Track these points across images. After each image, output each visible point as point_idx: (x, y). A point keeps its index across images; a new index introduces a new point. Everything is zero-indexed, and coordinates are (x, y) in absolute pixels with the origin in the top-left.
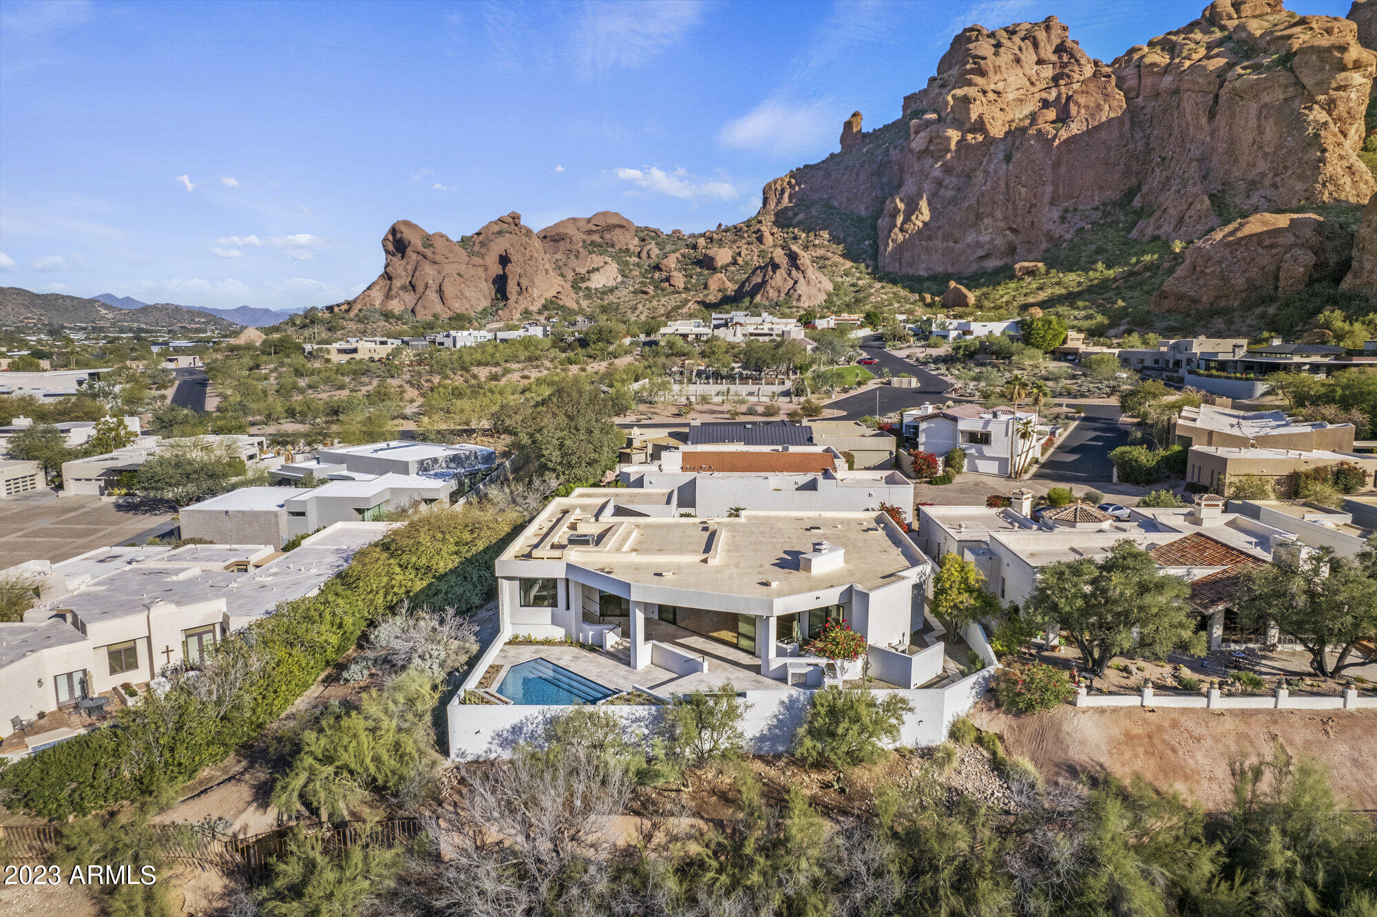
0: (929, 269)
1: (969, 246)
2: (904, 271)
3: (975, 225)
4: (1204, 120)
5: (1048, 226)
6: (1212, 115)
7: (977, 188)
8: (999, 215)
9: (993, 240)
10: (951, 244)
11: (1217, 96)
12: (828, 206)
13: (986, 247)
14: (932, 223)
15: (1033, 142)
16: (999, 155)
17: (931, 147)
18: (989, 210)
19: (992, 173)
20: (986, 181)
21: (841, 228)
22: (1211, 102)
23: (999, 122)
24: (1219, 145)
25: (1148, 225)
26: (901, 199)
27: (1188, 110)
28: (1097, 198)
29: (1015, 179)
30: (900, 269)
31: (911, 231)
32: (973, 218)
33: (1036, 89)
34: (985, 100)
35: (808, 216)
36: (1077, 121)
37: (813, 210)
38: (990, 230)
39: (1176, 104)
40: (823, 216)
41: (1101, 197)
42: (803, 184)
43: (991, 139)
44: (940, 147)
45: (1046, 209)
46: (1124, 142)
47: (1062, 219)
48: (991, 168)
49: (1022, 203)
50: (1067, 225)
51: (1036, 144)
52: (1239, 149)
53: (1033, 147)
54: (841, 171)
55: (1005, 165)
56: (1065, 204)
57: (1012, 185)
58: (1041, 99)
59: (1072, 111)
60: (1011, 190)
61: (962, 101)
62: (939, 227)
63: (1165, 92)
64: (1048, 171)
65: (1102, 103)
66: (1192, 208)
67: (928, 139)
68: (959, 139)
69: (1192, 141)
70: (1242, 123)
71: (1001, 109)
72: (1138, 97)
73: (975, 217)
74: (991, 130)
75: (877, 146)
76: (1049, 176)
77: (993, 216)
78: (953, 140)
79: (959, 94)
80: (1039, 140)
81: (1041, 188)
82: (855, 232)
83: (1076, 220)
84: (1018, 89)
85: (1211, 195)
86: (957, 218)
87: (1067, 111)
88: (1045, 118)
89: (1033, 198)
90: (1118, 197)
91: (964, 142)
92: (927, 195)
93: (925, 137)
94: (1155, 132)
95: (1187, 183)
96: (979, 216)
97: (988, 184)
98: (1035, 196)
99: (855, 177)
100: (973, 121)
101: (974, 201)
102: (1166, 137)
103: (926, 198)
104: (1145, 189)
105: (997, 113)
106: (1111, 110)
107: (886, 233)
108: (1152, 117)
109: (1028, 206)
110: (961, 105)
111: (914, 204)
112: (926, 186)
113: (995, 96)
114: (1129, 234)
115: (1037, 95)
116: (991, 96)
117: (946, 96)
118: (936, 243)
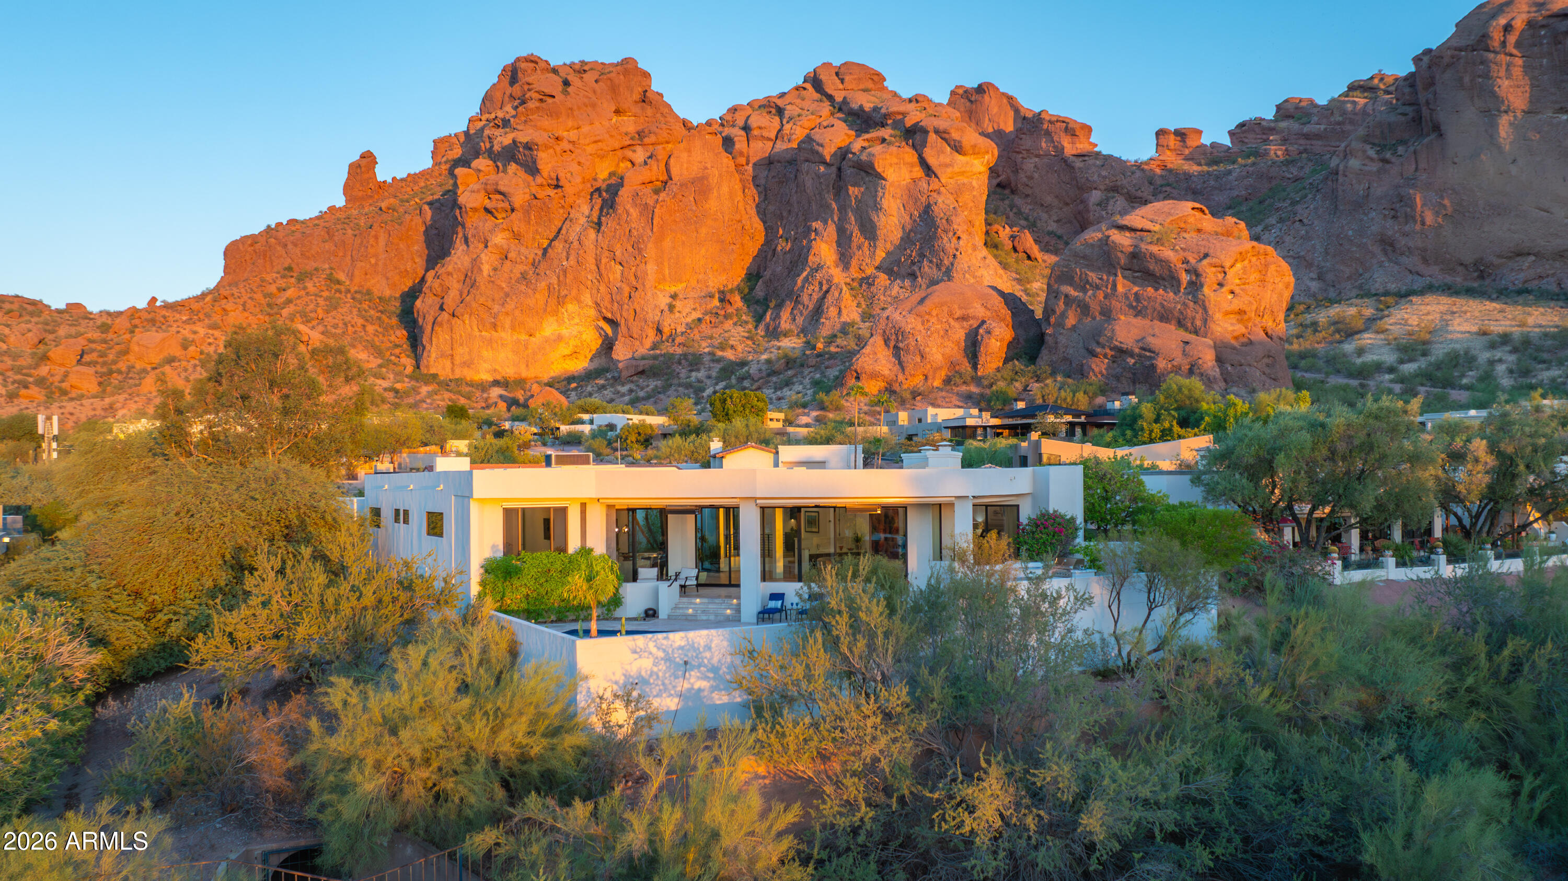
0: (495, 370)
1: (547, 340)
2: (458, 374)
3: (555, 313)
4: (829, 196)
5: (653, 316)
6: (836, 193)
7: (556, 262)
8: (587, 299)
9: (580, 333)
10: (523, 337)
12: (332, 280)
13: (572, 342)
14: (496, 308)
15: (628, 207)
16: (583, 220)
17: (489, 204)
18: (574, 292)
19: (576, 243)
20: (568, 254)
21: (355, 311)
22: (834, 176)
23: (578, 180)
24: (847, 226)
25: (777, 317)
26: (449, 274)
27: (809, 183)
28: (711, 284)
29: (607, 253)
30: (453, 370)
31: (466, 317)
32: (553, 302)
33: (617, 145)
34: (558, 149)
35: (303, 293)
36: (681, 185)
37: (309, 285)
38: (577, 320)
39: (792, 176)
40: (326, 294)
41: (716, 282)
42: (290, 246)
43: (570, 200)
44: (501, 205)
45: (649, 294)
46: (738, 217)
47: (671, 308)
48: (573, 237)
49: (618, 285)
50: (677, 315)
51: (632, 210)
52: (870, 231)
53: (628, 213)
54: (350, 232)
55: (592, 234)
56: (673, 289)
57: (604, 261)
58: (624, 158)
59: (675, 171)
60: (602, 267)
61: (528, 147)
62: (507, 314)
63: (779, 162)
64: (650, 245)
65: (709, 166)
66: (829, 296)
67: (483, 193)
68: (527, 197)
69: (817, 220)
70: (871, 203)
71: (579, 163)
72: (747, 164)
73: (555, 301)
74: (569, 189)
75: (402, 201)
76: (650, 251)
77: (579, 301)
78: (519, 198)
79: (523, 138)
80: (635, 205)
81: (642, 266)
82: (379, 318)
83: (688, 310)
84: (595, 142)
85: (846, 284)
86: (531, 302)
87: (668, 171)
88: (641, 178)
89: (633, 278)
90: (736, 283)
91: (535, 202)
92: (486, 269)
93: (478, 191)
94: (771, 208)
95: (818, 268)
96: (561, 301)
97: (571, 258)
98: (636, 277)
99: (372, 241)
100: (545, 174)
101: (554, 280)
102: (785, 214)
103: (485, 273)
104: (767, 274)
105: (575, 167)
106: (720, 175)
107: (430, 319)
108: (765, 189)
109: (626, 289)
110: (527, 152)
111: (469, 280)
112: (483, 256)
113: (571, 147)
114: (756, 327)
115: (619, 153)
116: (565, 145)
117: (503, 139)
118: (503, 334)
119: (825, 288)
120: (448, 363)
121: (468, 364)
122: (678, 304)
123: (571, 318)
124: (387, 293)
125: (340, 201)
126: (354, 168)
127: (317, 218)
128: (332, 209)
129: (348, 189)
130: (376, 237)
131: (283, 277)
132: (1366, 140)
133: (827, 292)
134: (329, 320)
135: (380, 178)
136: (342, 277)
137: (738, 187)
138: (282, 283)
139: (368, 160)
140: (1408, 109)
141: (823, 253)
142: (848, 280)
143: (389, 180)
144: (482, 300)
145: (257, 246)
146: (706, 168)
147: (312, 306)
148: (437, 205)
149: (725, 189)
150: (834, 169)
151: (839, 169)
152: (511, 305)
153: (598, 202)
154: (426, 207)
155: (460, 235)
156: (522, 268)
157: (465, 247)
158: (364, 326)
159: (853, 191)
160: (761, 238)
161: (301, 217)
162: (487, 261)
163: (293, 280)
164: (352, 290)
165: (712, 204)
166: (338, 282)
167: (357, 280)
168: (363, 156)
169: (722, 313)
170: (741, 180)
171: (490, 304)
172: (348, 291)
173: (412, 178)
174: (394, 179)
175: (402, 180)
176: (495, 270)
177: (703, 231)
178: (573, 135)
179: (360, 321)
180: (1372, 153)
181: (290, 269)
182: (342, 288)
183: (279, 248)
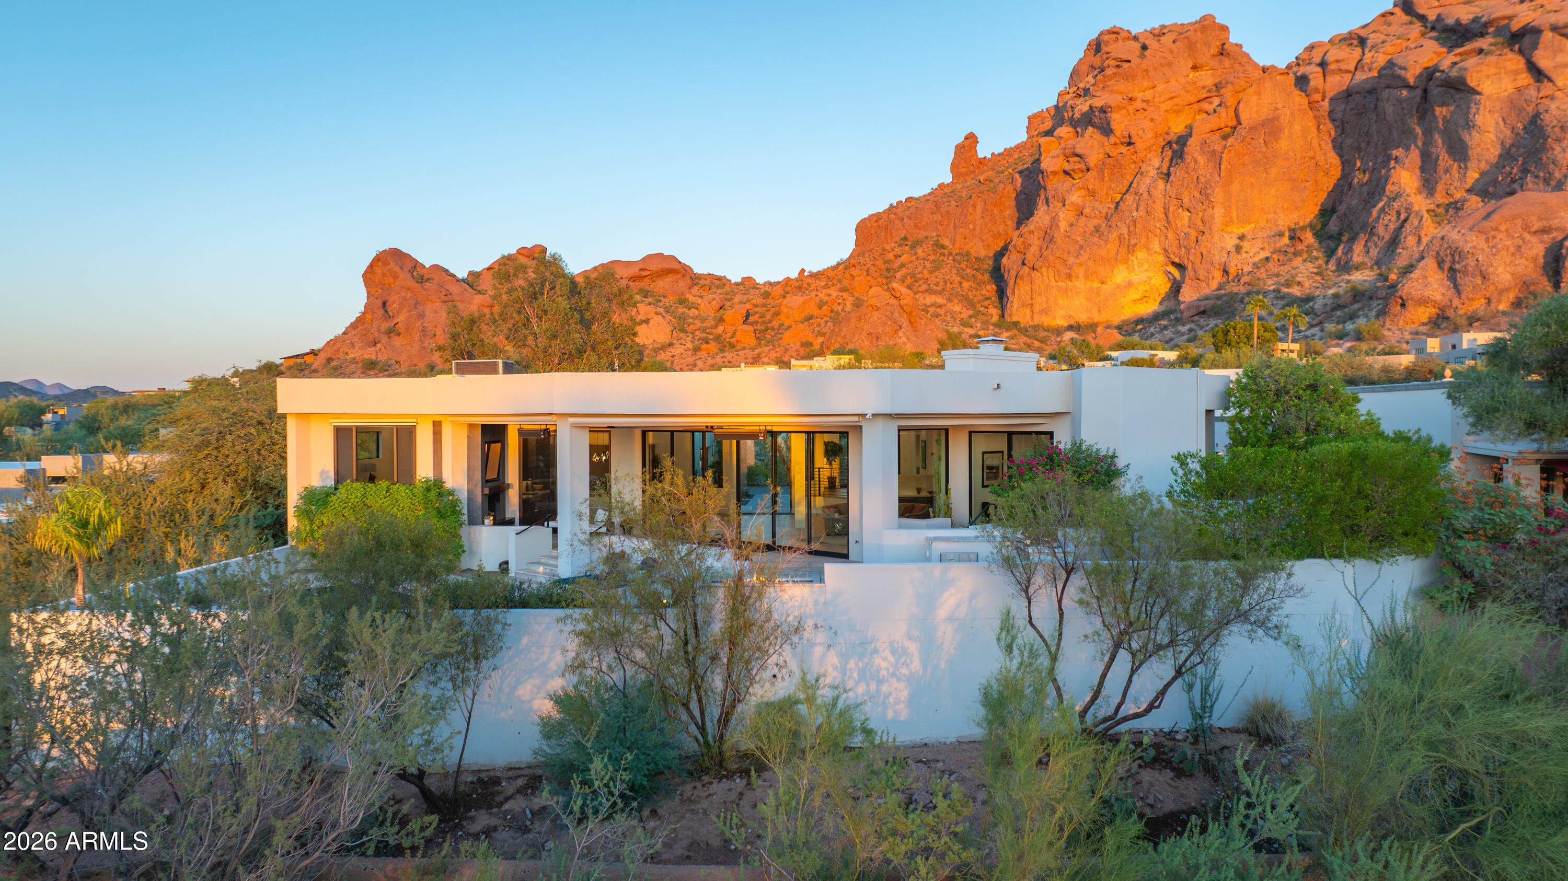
0: (1070, 316)
1: (1118, 287)
2: (1037, 321)
3: (1126, 261)
4: (1411, 122)
5: (1220, 258)
6: (1420, 115)
7: (1127, 214)
8: (1156, 246)
9: (1150, 278)
10: (1096, 285)
13: (1141, 288)
14: (1071, 260)
15: (1196, 155)
16: (1153, 173)
17: (1067, 167)
18: (1143, 240)
19: (1145, 195)
20: (1138, 206)
21: (954, 271)
22: (1418, 99)
23: (1150, 135)
24: (1433, 150)
25: (1350, 250)
26: (1031, 232)
27: (1390, 110)
28: (1281, 222)
29: (1175, 202)
30: (1032, 317)
31: (1044, 269)
32: (1123, 250)
33: (1193, 99)
34: (1131, 109)
35: (914, 258)
36: (1251, 129)
37: (919, 251)
38: (1146, 266)
39: (1372, 106)
40: (932, 258)
41: (1286, 220)
42: (906, 220)
43: (1141, 155)
44: (1078, 166)
45: (1216, 237)
46: (1311, 154)
47: (1238, 249)
48: (1143, 189)
49: (1186, 230)
50: (1244, 255)
51: (1199, 158)
52: (1459, 152)
53: (1196, 162)
54: (953, 203)
55: (1161, 185)
56: (1241, 230)
57: (1171, 209)
58: (1200, 111)
59: (1244, 116)
60: (1170, 215)
61: (1103, 110)
62: (1081, 264)
63: (1358, 93)
64: (1217, 190)
65: (1280, 106)
66: (1407, 225)
67: (1062, 158)
68: (1102, 156)
69: (1398, 147)
70: (1462, 121)
71: (1152, 120)
72: (1323, 100)
73: (1125, 250)
74: (1140, 145)
75: (998, 173)
76: (1218, 196)
77: (1148, 249)
78: (1093, 159)
79: (1098, 103)
80: (1203, 152)
81: (1209, 211)
82: (974, 276)
83: (1255, 250)
84: (1171, 98)
85: (1428, 211)
86: (1103, 253)
87: (1237, 116)
88: (1209, 127)
89: (1200, 223)
90: (1308, 220)
91: (1108, 160)
92: (1063, 225)
93: (1058, 156)
94: (1349, 141)
95: (1398, 196)
96: (1131, 249)
97: (1141, 208)
98: (1203, 221)
99: (971, 209)
100: (1118, 133)
101: (1125, 231)
102: (1363, 145)
103: (1062, 230)
104: (1342, 209)
105: (1147, 124)
106: (1292, 114)
107: (1013, 273)
108: (1343, 124)
109: (1194, 234)
110: (1102, 115)
111: (1048, 237)
112: (1061, 215)
113: (1144, 105)
114: (1327, 263)
115: (1196, 106)
116: (1139, 105)
117: (1083, 106)
118: (1077, 283)
119: (1403, 217)
120: (1028, 312)
121: (1045, 312)
122: (1246, 245)
123: (1141, 265)
124: (983, 253)
125: (948, 178)
126: (960, 149)
127: (930, 194)
128: (941, 186)
129: (954, 167)
130: (974, 206)
131: (900, 246)
133: (1405, 221)
134: (933, 279)
135: (981, 155)
136: (946, 242)
137: (1311, 124)
138: (898, 251)
139: (972, 139)
141: (1403, 181)
142: (1432, 207)
143: (989, 156)
144: (1058, 254)
145: (881, 222)
146: (1277, 109)
147: (920, 269)
148: (1026, 173)
149: (1297, 128)
150: (1419, 92)
151: (1425, 91)
152: (1084, 257)
153: (1169, 153)
154: (1017, 176)
155: (1042, 197)
156: (1095, 222)
157: (1045, 207)
158: (960, 283)
159: (1441, 112)
160: (1337, 172)
161: (916, 195)
162: (1064, 218)
163: (907, 248)
164: (954, 253)
165: (1283, 144)
166: (943, 247)
167: (957, 245)
168: (966, 138)
169: (1292, 250)
170: (1315, 117)
171: (1065, 256)
172: (951, 254)
173: (1008, 152)
174: (993, 154)
175: (1000, 154)
176: (1071, 225)
177: (1273, 171)
178: (1148, 95)
179: (958, 279)
181: (905, 239)
182: (946, 252)
183: (897, 222)
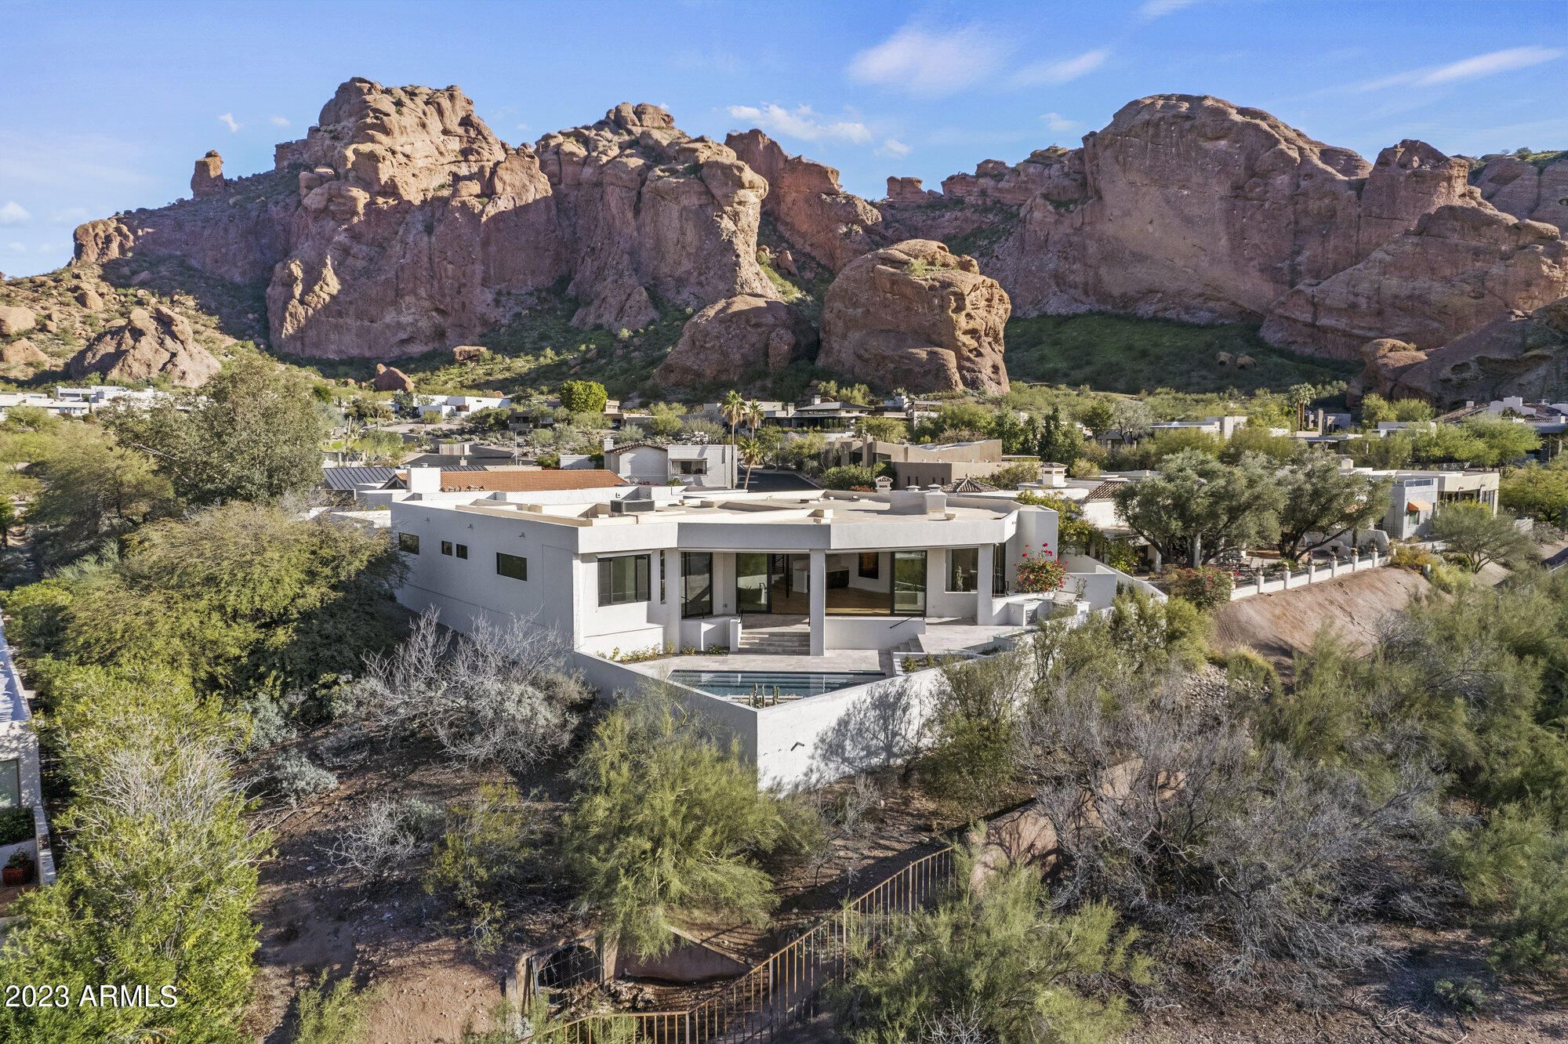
1: (388, 326)
2: (310, 352)
3: (394, 303)
4: (630, 215)
5: (481, 309)
6: (637, 212)
8: (423, 293)
10: (367, 323)
11: (639, 193)
12: (184, 265)
14: (341, 297)
15: (458, 214)
16: (418, 225)
17: (332, 206)
18: (410, 286)
19: (412, 244)
20: (404, 252)
22: (635, 199)
23: (413, 189)
25: (588, 313)
27: (613, 203)
28: (529, 283)
29: (439, 254)
30: (303, 350)
31: (314, 304)
32: (392, 294)
33: (445, 160)
34: (395, 161)
36: (504, 199)
39: (599, 197)
41: (534, 282)
44: (344, 207)
45: (477, 290)
47: (496, 302)
48: (409, 238)
49: (450, 281)
50: (502, 309)
51: (461, 218)
53: (458, 220)
54: (199, 223)
55: (426, 237)
56: (498, 286)
57: (436, 260)
58: (451, 172)
59: (498, 187)
60: (435, 265)
62: (351, 302)
63: (587, 183)
64: (478, 249)
65: (528, 183)
66: (631, 298)
67: (327, 197)
68: (367, 202)
71: (413, 175)
72: (560, 184)
75: (248, 198)
76: (478, 253)
78: (359, 202)
80: (464, 213)
81: (471, 266)
82: (232, 302)
83: (511, 305)
85: (646, 288)
86: (372, 293)
87: (492, 186)
88: (469, 191)
89: (462, 276)
90: (550, 284)
91: (374, 206)
93: (322, 194)
94: (581, 222)
96: (399, 293)
97: (407, 256)
98: (465, 275)
100: (383, 183)
101: (393, 275)
102: (592, 227)
104: (577, 277)
105: (410, 178)
106: (537, 192)
107: (281, 305)
109: (457, 285)
110: (366, 162)
111: (316, 272)
112: (328, 251)
113: (405, 160)
114: (570, 322)
115: (447, 168)
116: (401, 158)
118: (349, 321)
119: (628, 291)
121: (316, 345)
122: (502, 299)
123: (408, 308)
125: (188, 195)
126: (202, 167)
127: (167, 209)
128: (181, 201)
129: (195, 184)
132: (1046, 197)
133: (630, 294)
135: (225, 176)
137: (553, 202)
139: (213, 159)
140: (1078, 177)
142: (648, 285)
143: (235, 179)
144: (328, 290)
147: (166, 289)
148: (283, 204)
150: (635, 193)
155: (307, 232)
156: (363, 263)
161: (149, 208)
163: (146, 265)
168: (208, 155)
170: (555, 197)
171: (335, 293)
172: (201, 277)
173: (257, 179)
174: (239, 178)
176: (339, 264)
178: (407, 150)
180: (1050, 208)
